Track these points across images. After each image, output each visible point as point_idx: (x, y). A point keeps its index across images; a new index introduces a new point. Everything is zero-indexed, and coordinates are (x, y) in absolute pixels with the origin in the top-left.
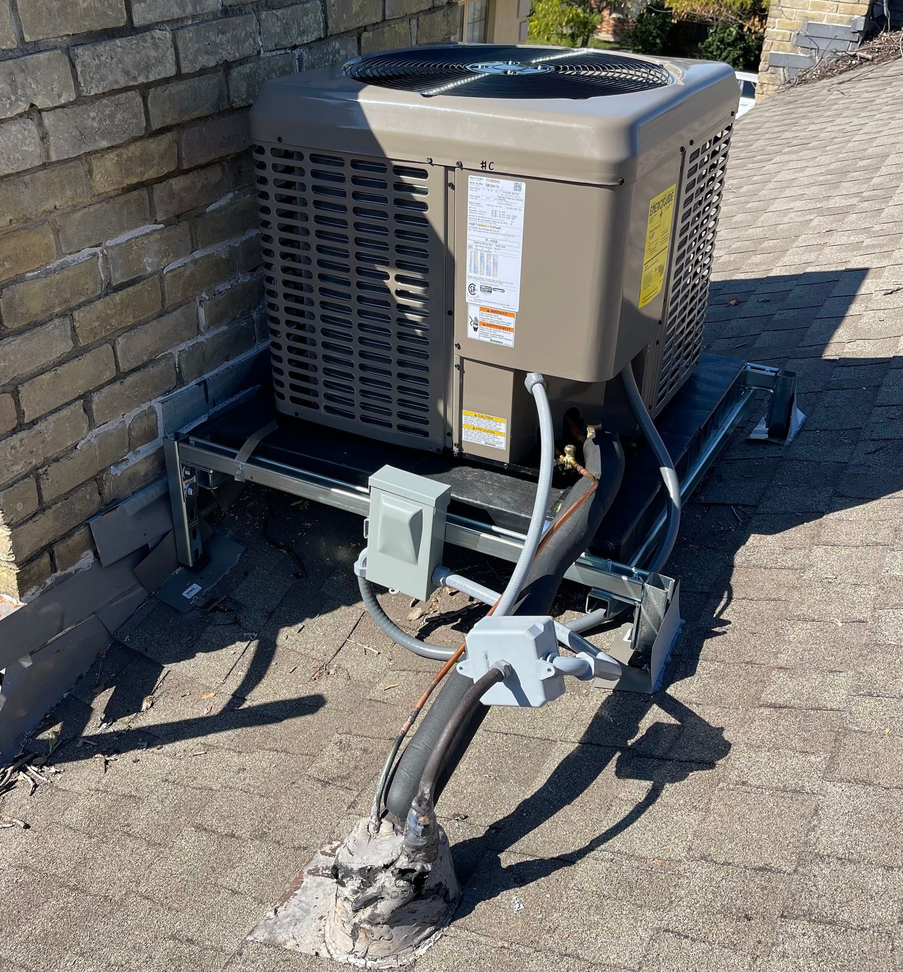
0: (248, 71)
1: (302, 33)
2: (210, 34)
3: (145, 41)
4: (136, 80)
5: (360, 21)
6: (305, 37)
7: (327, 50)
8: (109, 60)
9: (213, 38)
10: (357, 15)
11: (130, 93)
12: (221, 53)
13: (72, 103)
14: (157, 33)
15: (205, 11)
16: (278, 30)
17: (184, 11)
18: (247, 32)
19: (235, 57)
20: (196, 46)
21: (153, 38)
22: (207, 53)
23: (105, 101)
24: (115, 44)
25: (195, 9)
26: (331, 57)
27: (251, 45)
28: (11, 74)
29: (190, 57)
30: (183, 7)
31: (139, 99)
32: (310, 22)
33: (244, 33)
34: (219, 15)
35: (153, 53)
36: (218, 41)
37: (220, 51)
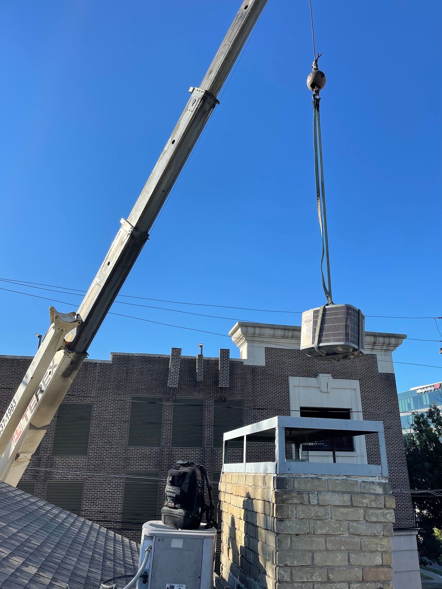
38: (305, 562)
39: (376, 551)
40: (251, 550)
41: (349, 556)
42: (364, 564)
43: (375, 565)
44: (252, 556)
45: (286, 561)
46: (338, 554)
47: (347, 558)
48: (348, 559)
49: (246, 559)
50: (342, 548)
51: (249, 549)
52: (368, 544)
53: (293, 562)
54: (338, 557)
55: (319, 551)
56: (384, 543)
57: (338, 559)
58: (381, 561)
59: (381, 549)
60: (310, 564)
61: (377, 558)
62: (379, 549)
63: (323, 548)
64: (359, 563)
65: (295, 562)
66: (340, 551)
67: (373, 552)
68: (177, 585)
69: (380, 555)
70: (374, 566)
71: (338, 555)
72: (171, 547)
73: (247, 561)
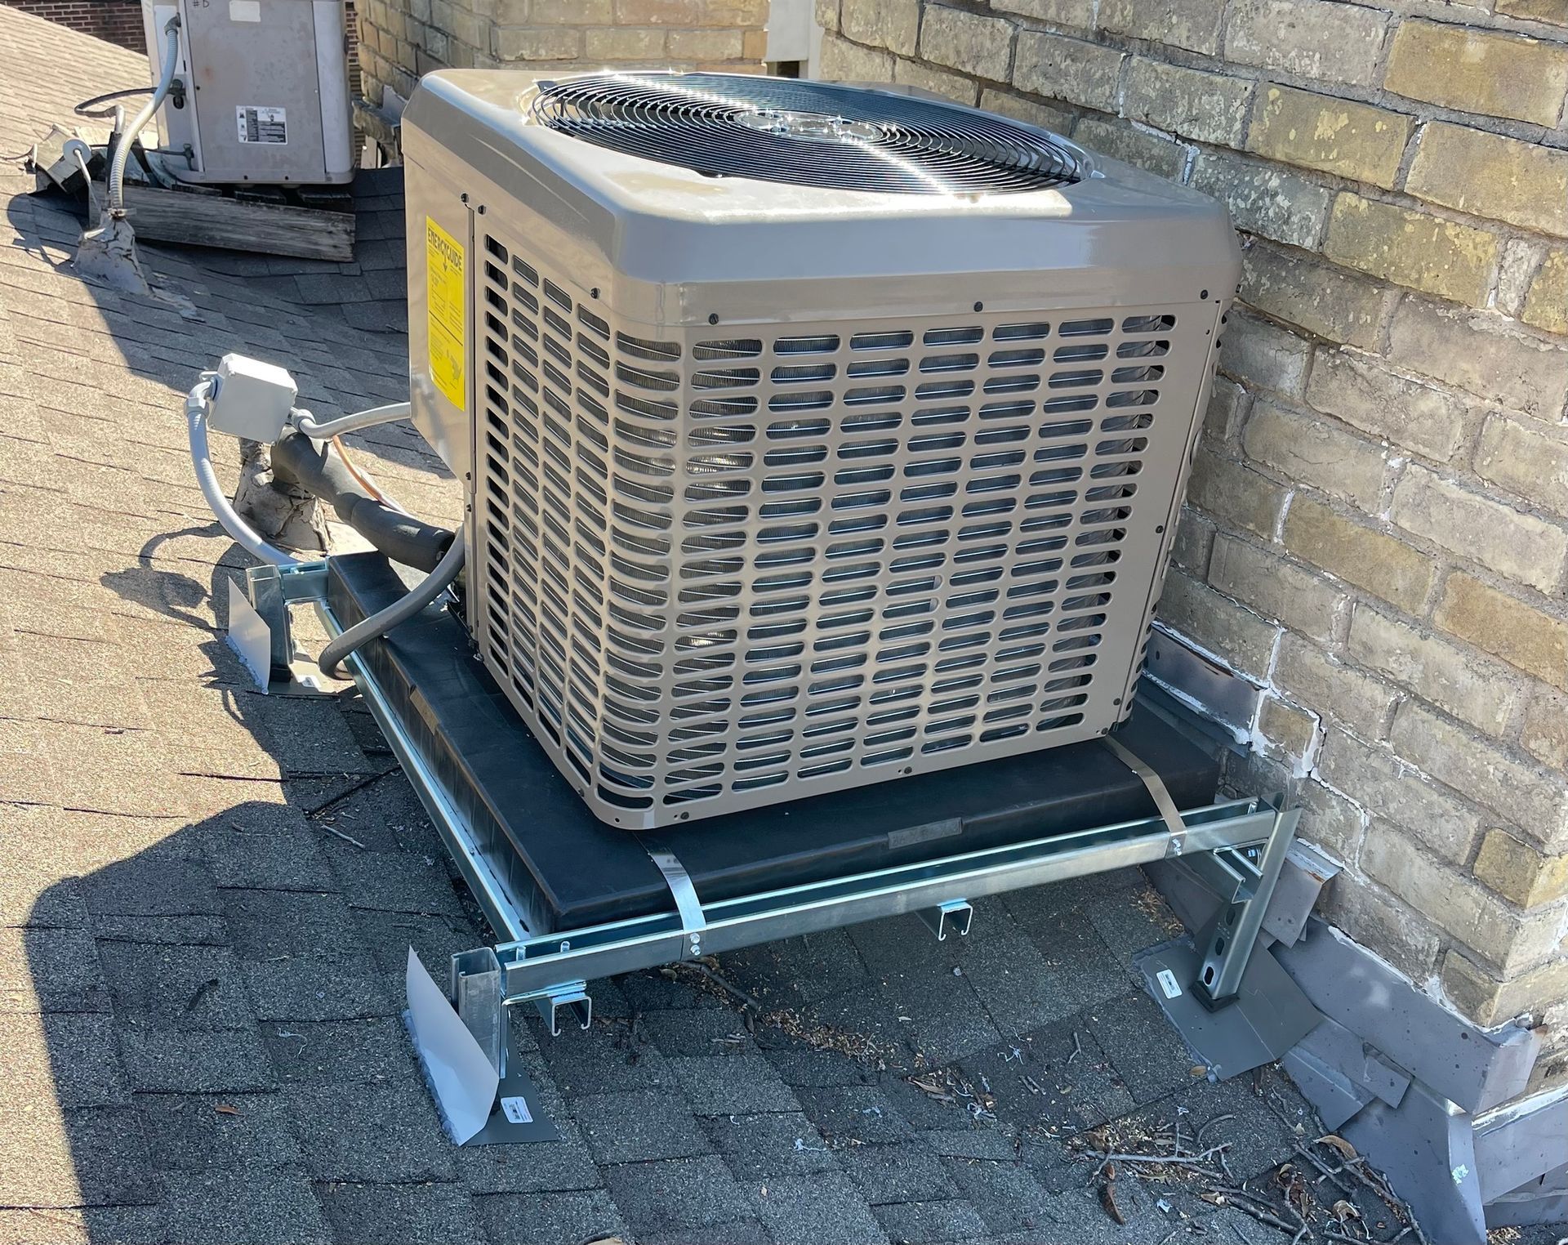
0: (1103, 134)
1: (1193, 120)
2: (1057, 52)
3: (985, 26)
4: (964, 66)
5: (1327, 160)
6: (1197, 129)
7: (1252, 180)
8: (948, 30)
9: (1058, 59)
10: (1323, 144)
11: (967, 81)
12: (1062, 85)
13: (909, 59)
14: (1001, 23)
15: (1069, 23)
16: (1153, 94)
17: (1046, 12)
18: (1104, 74)
19: (1078, 98)
20: (1035, 60)
21: (993, 26)
22: (1045, 75)
23: (944, 76)
24: (958, 16)
25: (1058, 14)
26: (1254, 196)
27: (1104, 94)
28: (879, 5)
29: (1025, 70)
30: (1046, 7)
31: (972, 94)
32: (1213, 108)
33: (1100, 72)
34: (1090, 38)
35: (988, 44)
36: (1063, 66)
37: (1063, 81)
38: (566, 52)
39: (731, 26)
40: (438, 30)
41: (667, 38)
42: (701, 56)
43: (725, 57)
44: (441, 44)
45: (519, 48)
46: (643, 34)
47: (662, 42)
48: (666, 43)
49: (425, 51)
50: (653, 19)
51: (431, 26)
52: (714, 10)
53: (537, 49)
54: (642, 40)
55: (598, 26)
56: (751, 8)
57: (642, 45)
58: (740, 48)
59: (743, 21)
60: (576, 55)
61: (733, 41)
62: (739, 21)
63: (606, 18)
64: (689, 54)
65: (543, 52)
66: (648, 25)
67: (723, 28)
68: (263, 109)
69: (740, 36)
70: (723, 61)
71: (642, 36)
72: (229, 19)
73: (430, 56)
